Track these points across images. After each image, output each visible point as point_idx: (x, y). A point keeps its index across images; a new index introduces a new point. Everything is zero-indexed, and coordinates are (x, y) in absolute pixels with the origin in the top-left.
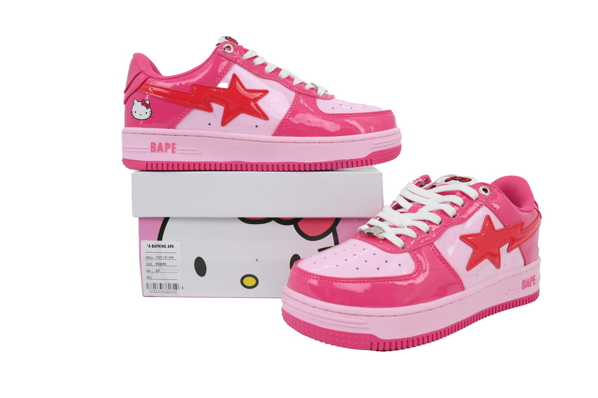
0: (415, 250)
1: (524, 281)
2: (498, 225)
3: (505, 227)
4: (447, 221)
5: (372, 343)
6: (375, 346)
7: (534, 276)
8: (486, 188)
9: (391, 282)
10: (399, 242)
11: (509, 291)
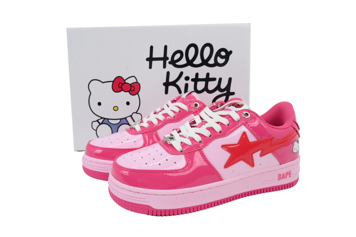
0: (188, 153)
1: (280, 175)
2: (252, 138)
3: (258, 140)
4: (214, 135)
5: (148, 211)
6: (150, 212)
7: (291, 171)
8: (247, 113)
9: (165, 174)
10: (178, 148)
11: (266, 181)
